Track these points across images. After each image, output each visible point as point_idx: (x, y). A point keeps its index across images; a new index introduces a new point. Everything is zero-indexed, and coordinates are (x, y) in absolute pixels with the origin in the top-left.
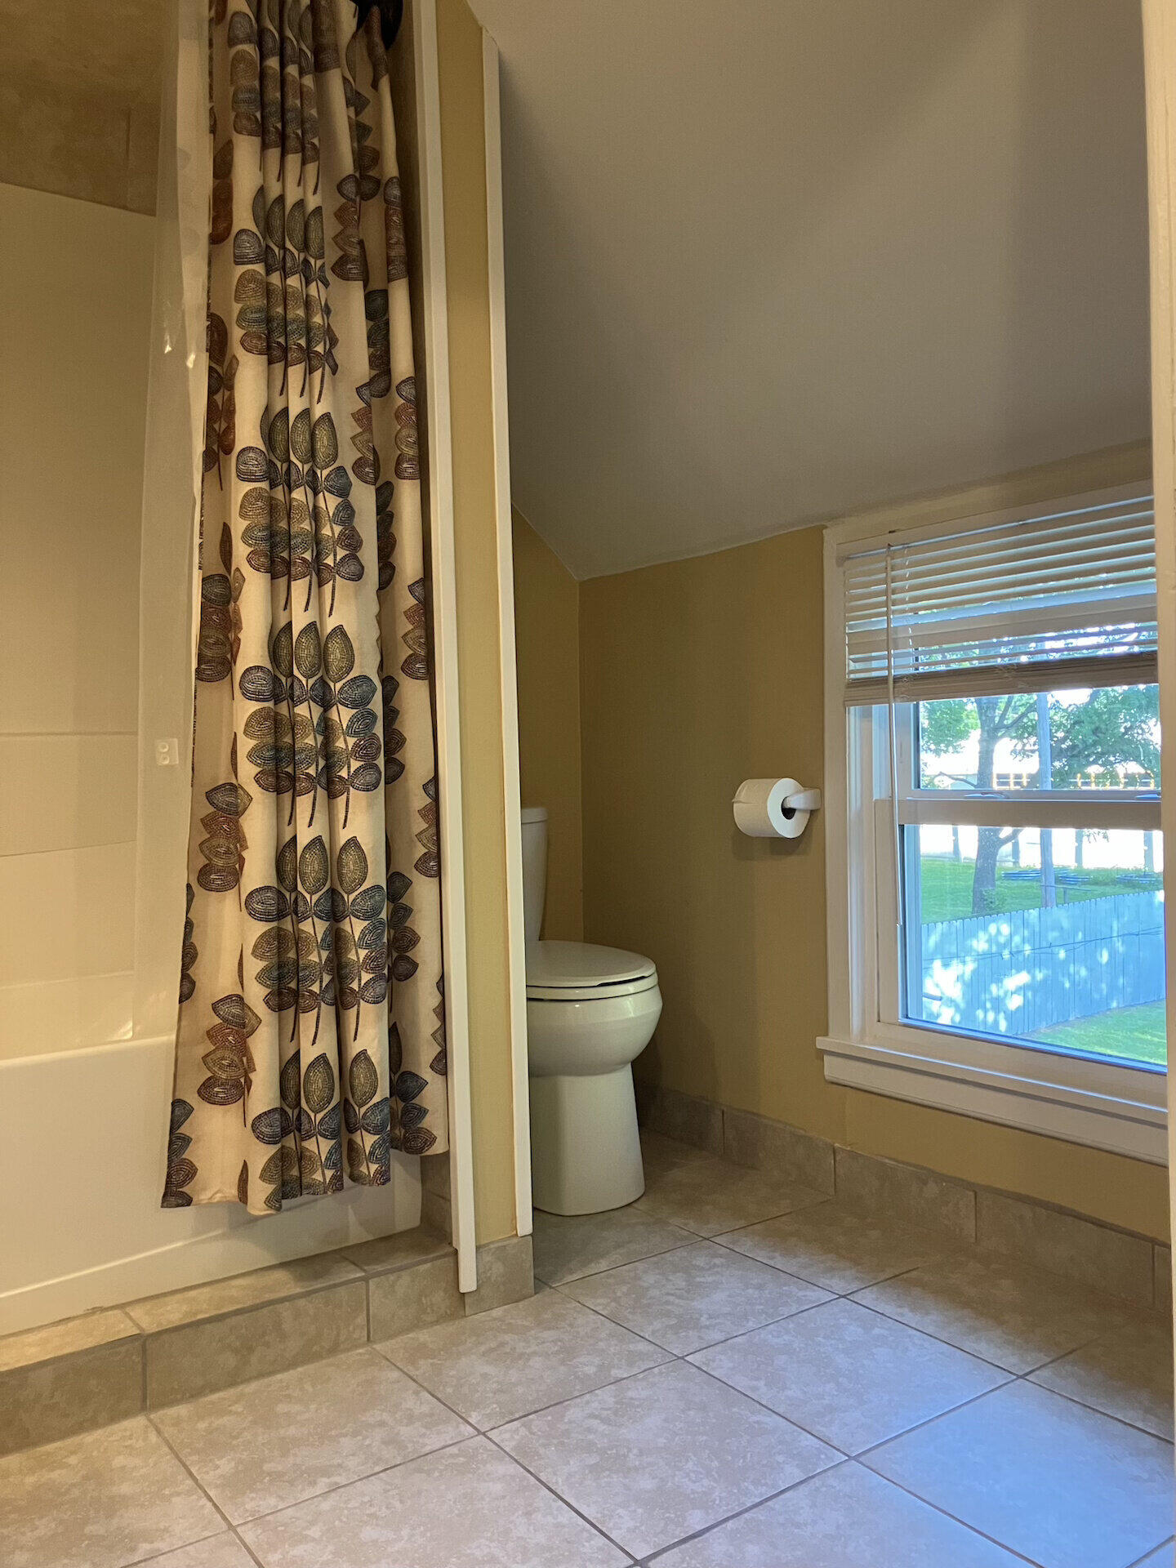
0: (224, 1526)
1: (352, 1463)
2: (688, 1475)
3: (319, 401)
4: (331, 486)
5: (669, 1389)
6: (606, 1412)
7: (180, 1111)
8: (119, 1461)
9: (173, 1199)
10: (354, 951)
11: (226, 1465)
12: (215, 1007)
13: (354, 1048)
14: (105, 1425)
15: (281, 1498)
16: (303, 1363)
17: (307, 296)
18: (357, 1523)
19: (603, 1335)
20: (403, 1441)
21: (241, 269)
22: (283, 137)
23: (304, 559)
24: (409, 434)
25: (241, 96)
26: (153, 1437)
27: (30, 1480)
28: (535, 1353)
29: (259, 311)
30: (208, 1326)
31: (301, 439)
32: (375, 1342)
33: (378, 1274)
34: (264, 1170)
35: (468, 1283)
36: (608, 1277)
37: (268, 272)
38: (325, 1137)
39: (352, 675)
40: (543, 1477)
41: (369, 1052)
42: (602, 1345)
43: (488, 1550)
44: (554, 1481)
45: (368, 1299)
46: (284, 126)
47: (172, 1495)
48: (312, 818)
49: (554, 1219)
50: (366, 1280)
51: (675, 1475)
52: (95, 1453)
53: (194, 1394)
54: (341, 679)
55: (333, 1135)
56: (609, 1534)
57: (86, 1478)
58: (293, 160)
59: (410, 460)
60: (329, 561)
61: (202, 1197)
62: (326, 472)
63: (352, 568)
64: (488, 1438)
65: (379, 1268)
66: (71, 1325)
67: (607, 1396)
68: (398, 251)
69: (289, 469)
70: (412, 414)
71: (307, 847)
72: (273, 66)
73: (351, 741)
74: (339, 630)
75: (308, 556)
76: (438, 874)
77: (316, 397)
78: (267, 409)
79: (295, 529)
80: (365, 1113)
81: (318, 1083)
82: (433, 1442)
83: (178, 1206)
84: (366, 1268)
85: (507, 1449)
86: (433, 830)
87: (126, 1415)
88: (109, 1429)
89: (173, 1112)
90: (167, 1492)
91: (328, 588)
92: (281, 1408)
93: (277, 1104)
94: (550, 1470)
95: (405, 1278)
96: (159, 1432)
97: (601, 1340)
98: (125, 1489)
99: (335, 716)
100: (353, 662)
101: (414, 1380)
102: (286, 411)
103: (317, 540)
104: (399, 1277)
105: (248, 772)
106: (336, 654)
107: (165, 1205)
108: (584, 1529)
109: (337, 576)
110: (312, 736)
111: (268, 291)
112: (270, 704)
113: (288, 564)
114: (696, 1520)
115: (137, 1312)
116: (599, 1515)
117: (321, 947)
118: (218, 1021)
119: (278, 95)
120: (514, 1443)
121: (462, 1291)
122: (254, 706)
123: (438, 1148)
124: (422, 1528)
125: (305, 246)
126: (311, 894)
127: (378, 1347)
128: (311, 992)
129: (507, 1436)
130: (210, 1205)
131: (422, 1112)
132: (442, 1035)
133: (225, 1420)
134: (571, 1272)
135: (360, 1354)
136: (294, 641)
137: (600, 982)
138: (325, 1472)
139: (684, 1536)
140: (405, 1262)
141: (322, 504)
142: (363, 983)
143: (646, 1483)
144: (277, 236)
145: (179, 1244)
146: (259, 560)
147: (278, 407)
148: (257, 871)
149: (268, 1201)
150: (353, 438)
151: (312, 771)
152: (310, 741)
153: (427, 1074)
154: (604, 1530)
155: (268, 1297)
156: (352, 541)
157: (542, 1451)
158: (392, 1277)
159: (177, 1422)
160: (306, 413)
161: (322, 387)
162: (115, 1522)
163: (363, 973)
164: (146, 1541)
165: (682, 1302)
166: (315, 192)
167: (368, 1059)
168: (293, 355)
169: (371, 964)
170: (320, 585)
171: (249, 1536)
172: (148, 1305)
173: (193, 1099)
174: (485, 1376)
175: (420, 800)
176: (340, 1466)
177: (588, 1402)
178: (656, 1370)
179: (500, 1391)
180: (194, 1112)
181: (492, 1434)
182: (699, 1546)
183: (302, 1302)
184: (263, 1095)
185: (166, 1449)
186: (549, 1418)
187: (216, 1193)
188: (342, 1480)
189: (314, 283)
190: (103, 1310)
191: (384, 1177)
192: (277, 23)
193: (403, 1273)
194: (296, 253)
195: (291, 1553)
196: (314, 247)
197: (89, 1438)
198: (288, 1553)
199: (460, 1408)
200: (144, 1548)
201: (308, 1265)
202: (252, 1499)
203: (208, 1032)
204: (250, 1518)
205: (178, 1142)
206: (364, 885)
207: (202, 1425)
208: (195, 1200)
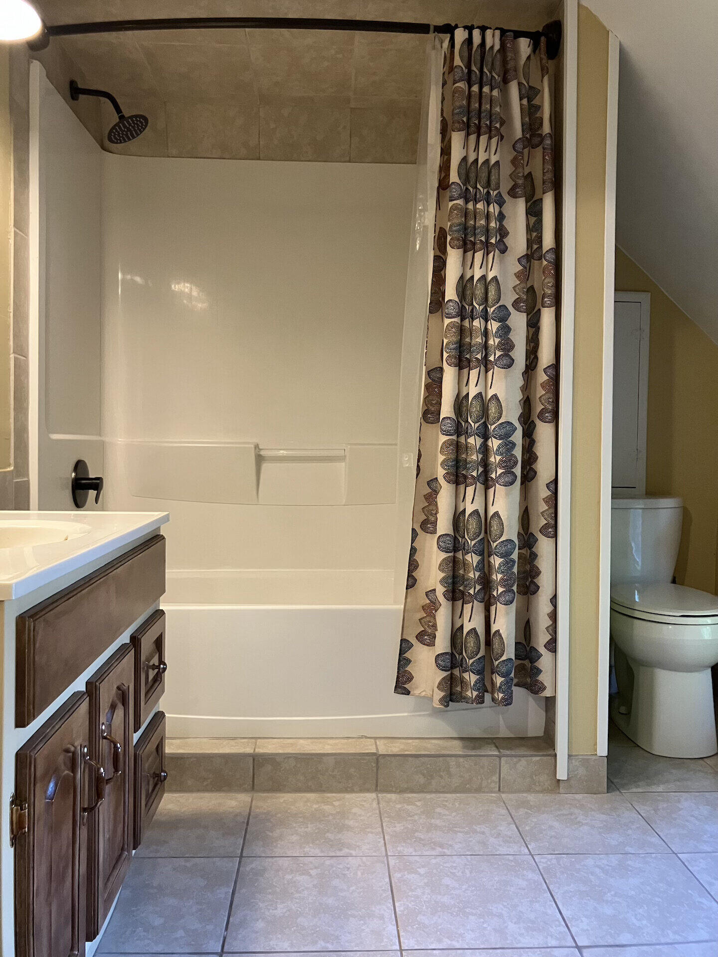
0: (384, 854)
1: (457, 847)
2: (636, 915)
3: (491, 270)
4: (495, 317)
5: (656, 868)
6: (607, 867)
7: (405, 646)
8: (354, 810)
9: (400, 690)
10: (495, 575)
11: (399, 827)
12: (427, 594)
13: (494, 628)
14: (357, 792)
15: (415, 851)
16: (460, 792)
17: (488, 212)
18: (444, 874)
19: (634, 827)
20: (488, 844)
21: (451, 204)
22: (479, 128)
23: (476, 358)
24: (550, 281)
25: (456, 111)
26: (375, 805)
27: (315, 806)
28: (587, 824)
29: (459, 225)
30: (410, 758)
31: (479, 292)
32: (503, 792)
33: (507, 756)
34: (439, 684)
35: (562, 774)
36: (659, 796)
37: (467, 202)
38: (474, 673)
39: (500, 421)
40: (551, 887)
41: (501, 632)
42: (630, 832)
43: (501, 911)
44: (556, 891)
45: (500, 767)
46: (480, 122)
47: (369, 832)
48: (473, 499)
49: (646, 755)
50: (500, 757)
51: (628, 912)
52: (347, 803)
53: (402, 791)
54: (494, 423)
55: (480, 672)
56: (570, 928)
57: (338, 813)
58: (483, 139)
59: (549, 296)
60: (492, 358)
61: (415, 692)
62: (492, 309)
63: (505, 361)
64: (534, 859)
65: (508, 752)
66: (350, 740)
67: (614, 860)
68: (549, 176)
69: (473, 309)
70: (551, 269)
71: (470, 515)
72: (475, 90)
73: (498, 458)
74: (495, 397)
75: (479, 356)
76: (555, 536)
77: (490, 267)
78: (462, 277)
79: (473, 342)
80: (498, 665)
81: (471, 643)
82: (503, 850)
83: (403, 694)
84: (501, 751)
85: (540, 867)
86: (552, 510)
87: (368, 791)
88: (358, 795)
89: (401, 645)
90: (368, 830)
91: (490, 373)
92: (438, 810)
93: (449, 650)
94: (557, 885)
95: (523, 761)
96: (378, 803)
97: (631, 829)
98: (351, 823)
99: (490, 444)
100: (501, 414)
101: (512, 817)
102: (472, 277)
103: (486, 346)
104: (520, 760)
105: (441, 472)
106: (493, 410)
107: (396, 691)
108: (558, 920)
109: (495, 366)
110: (475, 455)
111: (466, 214)
112: (454, 437)
113: (469, 361)
114: (625, 938)
115: (380, 743)
116: (571, 917)
117: (476, 569)
118: (428, 602)
119: (477, 105)
120: (545, 865)
121: (557, 778)
122: (446, 438)
123: (548, 693)
124: (474, 888)
125: (488, 184)
126: (472, 540)
127: (503, 795)
128: (469, 593)
129: (544, 860)
130: (419, 697)
131: (539, 671)
132: (553, 629)
133: (409, 807)
134: (637, 787)
135: (492, 796)
136: (469, 403)
137: (682, 614)
138: (441, 846)
139: (612, 943)
140: (525, 753)
141: (489, 327)
142: (499, 592)
143: (608, 911)
144: (472, 181)
145: (406, 714)
146: (451, 360)
147: (468, 276)
148: (444, 525)
149: (441, 701)
150: (514, 288)
151: (474, 474)
152: (474, 457)
153: (542, 650)
154: (569, 925)
155: (444, 752)
156: (507, 346)
157: (558, 874)
158: (515, 760)
159: (388, 801)
160: (484, 277)
161: (493, 262)
162: (340, 836)
163: (499, 587)
164: (348, 848)
165: (697, 823)
166: (495, 154)
167: (500, 635)
168: (478, 246)
169: (505, 583)
170: (487, 371)
171: (392, 862)
172: (386, 741)
173: (413, 640)
174: (551, 827)
175: (544, 493)
176: (451, 846)
177: (600, 859)
178: (653, 855)
179: (555, 837)
180: (413, 647)
181: (536, 858)
182: (618, 952)
183: (461, 760)
184: (442, 644)
185: (378, 812)
186: (573, 860)
187: (422, 692)
188: (448, 852)
189: (492, 204)
190: (366, 737)
191: (508, 701)
192: (479, 65)
193: (522, 759)
194: (482, 189)
195: (406, 876)
196: (493, 183)
197: (347, 796)
198: (405, 875)
199: (527, 839)
200: (346, 851)
201: (473, 742)
202: (402, 846)
203: (423, 607)
204: (397, 854)
205: (403, 662)
206: (502, 537)
207: (399, 806)
208: (411, 693)
